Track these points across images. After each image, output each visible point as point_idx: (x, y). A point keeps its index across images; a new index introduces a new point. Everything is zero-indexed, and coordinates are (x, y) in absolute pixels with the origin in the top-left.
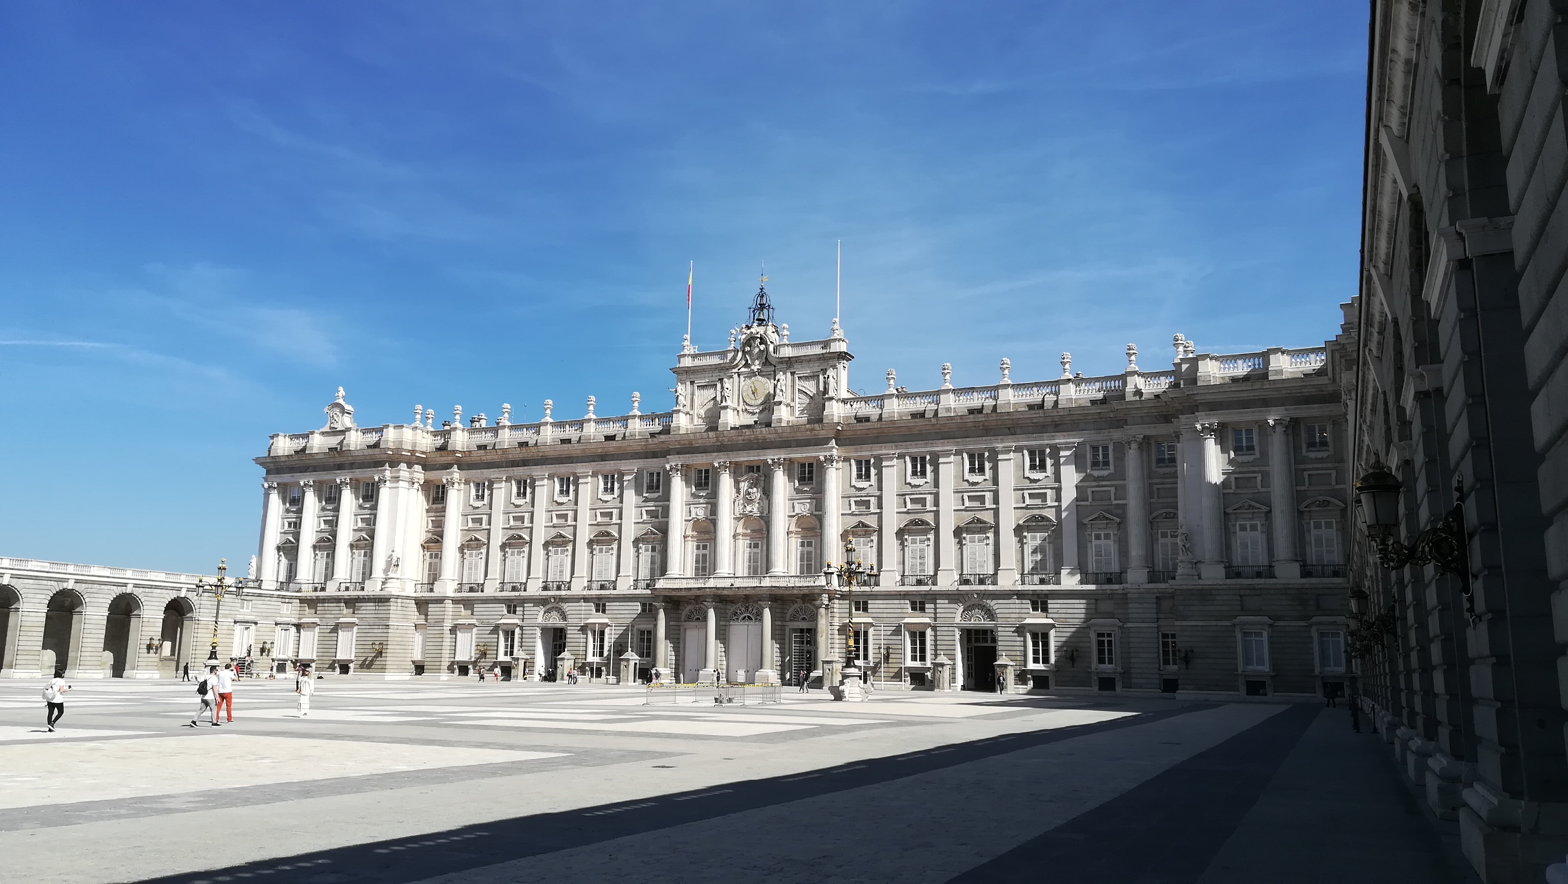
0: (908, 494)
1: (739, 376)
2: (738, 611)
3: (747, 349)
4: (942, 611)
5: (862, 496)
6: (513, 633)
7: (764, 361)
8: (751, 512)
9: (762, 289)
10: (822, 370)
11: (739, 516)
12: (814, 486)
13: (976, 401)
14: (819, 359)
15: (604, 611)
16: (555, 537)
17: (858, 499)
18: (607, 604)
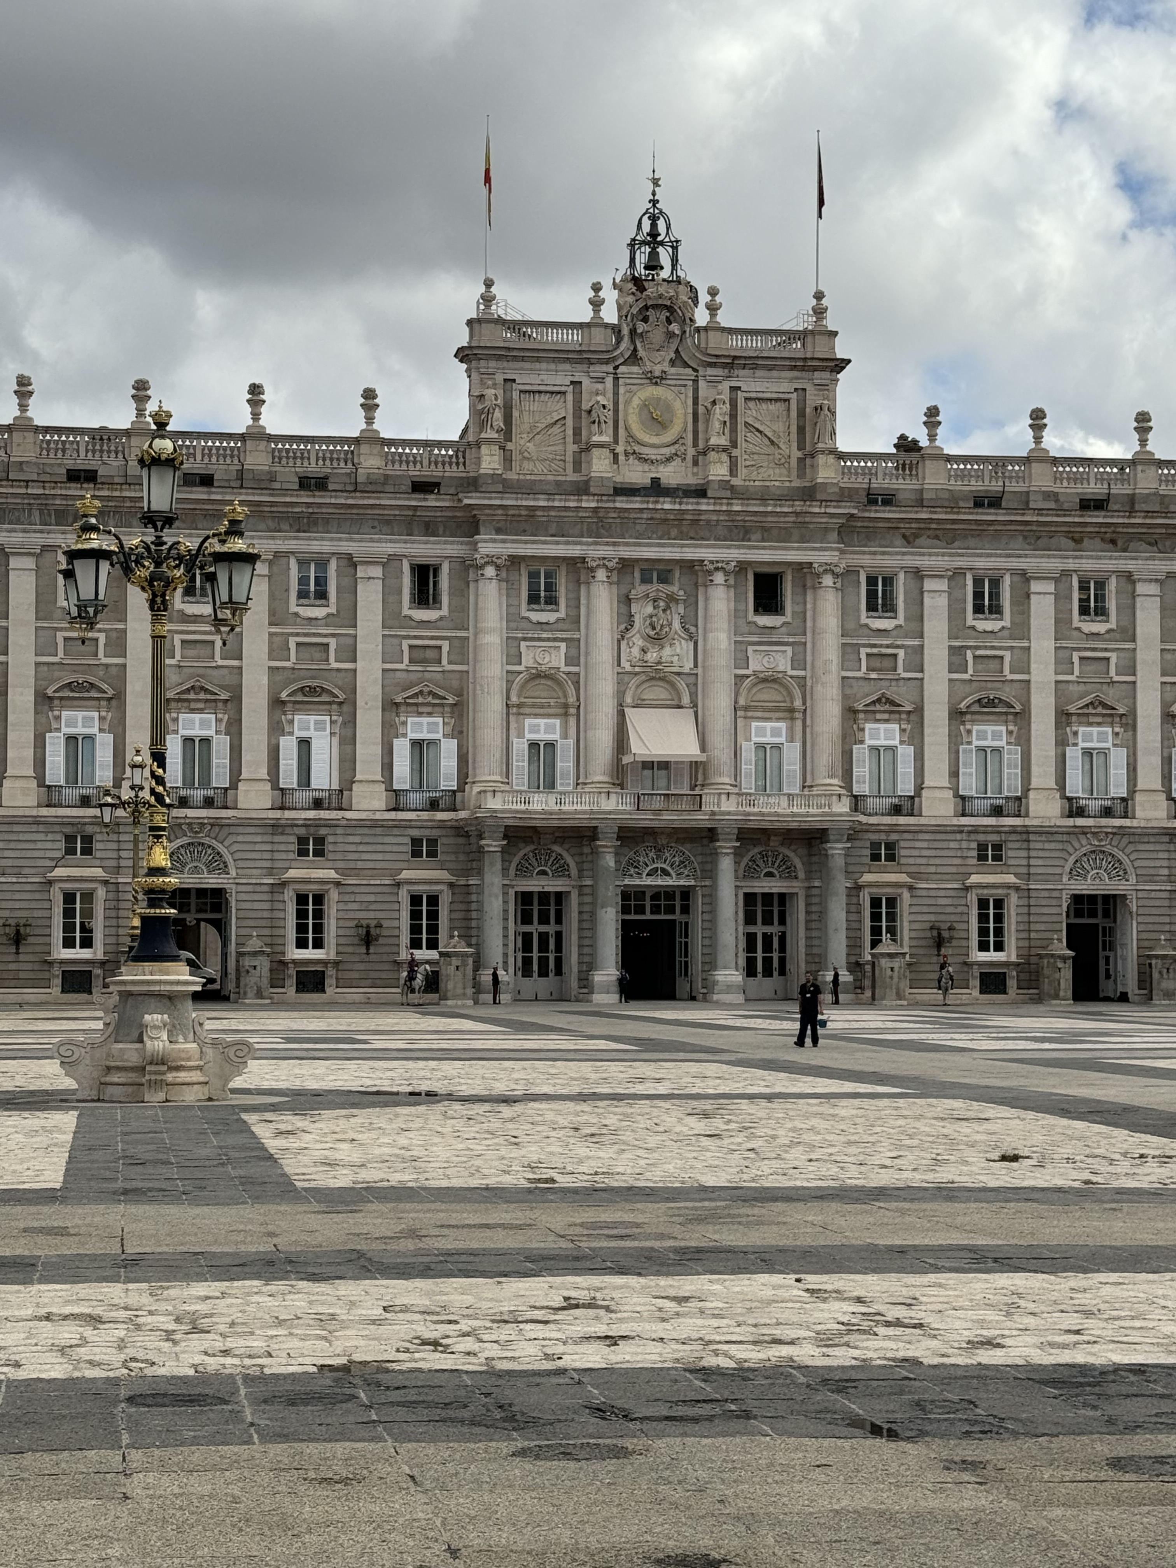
0: (969, 647)
1: (616, 379)
2: (641, 859)
3: (641, 327)
4: (1040, 862)
5: (881, 646)
6: (88, 897)
7: (673, 355)
8: (659, 663)
9: (654, 202)
10: (796, 390)
11: (628, 668)
12: (789, 619)
13: (1092, 485)
14: (794, 368)
15: (319, 853)
16: (188, 691)
17: (875, 651)
18: (330, 839)
